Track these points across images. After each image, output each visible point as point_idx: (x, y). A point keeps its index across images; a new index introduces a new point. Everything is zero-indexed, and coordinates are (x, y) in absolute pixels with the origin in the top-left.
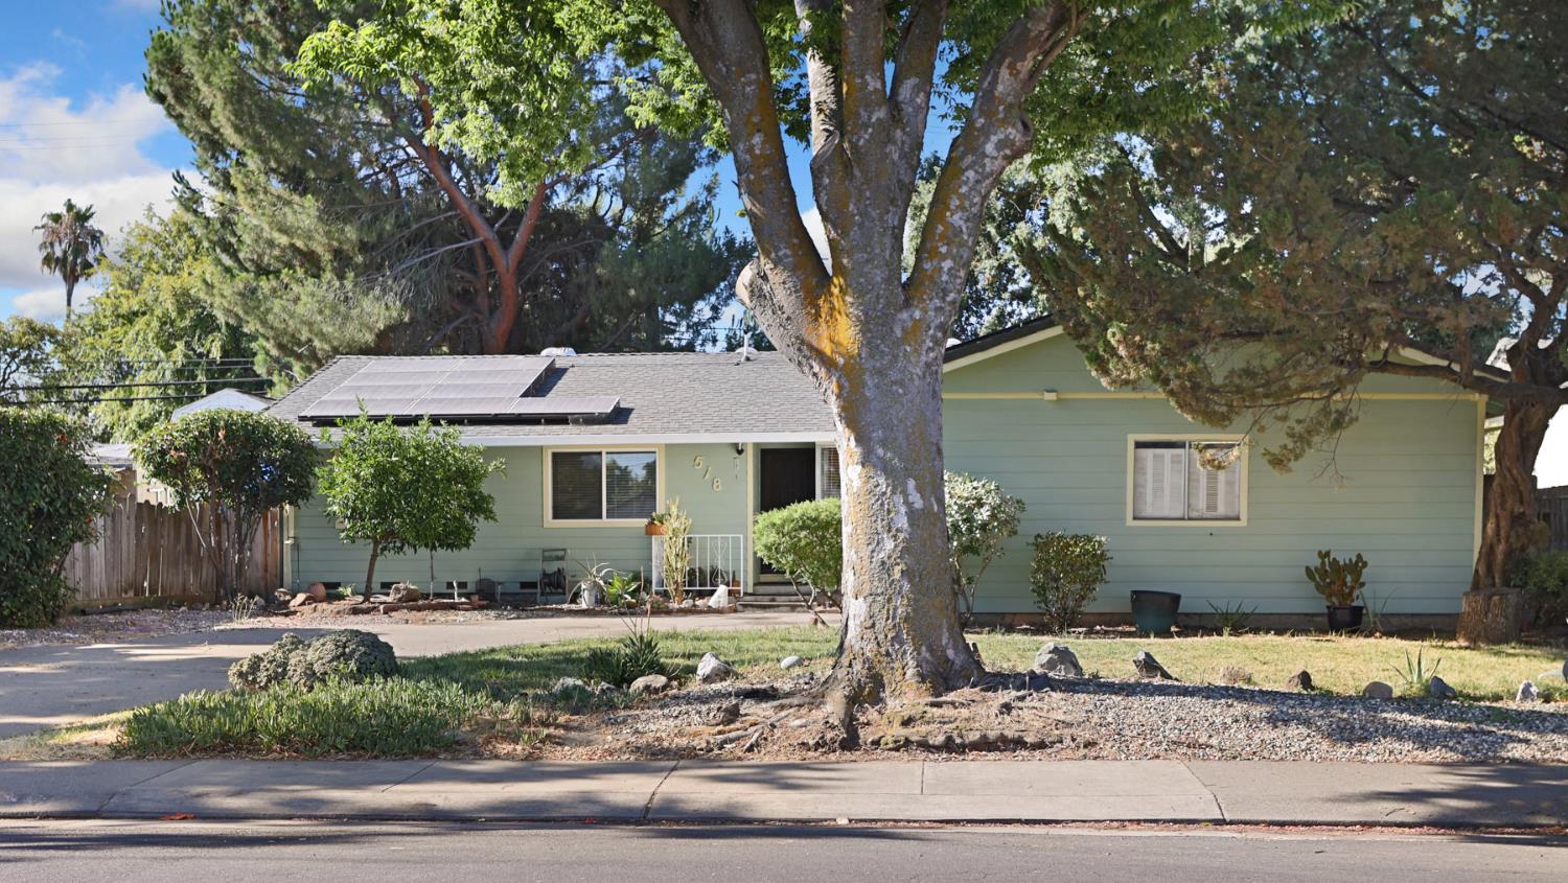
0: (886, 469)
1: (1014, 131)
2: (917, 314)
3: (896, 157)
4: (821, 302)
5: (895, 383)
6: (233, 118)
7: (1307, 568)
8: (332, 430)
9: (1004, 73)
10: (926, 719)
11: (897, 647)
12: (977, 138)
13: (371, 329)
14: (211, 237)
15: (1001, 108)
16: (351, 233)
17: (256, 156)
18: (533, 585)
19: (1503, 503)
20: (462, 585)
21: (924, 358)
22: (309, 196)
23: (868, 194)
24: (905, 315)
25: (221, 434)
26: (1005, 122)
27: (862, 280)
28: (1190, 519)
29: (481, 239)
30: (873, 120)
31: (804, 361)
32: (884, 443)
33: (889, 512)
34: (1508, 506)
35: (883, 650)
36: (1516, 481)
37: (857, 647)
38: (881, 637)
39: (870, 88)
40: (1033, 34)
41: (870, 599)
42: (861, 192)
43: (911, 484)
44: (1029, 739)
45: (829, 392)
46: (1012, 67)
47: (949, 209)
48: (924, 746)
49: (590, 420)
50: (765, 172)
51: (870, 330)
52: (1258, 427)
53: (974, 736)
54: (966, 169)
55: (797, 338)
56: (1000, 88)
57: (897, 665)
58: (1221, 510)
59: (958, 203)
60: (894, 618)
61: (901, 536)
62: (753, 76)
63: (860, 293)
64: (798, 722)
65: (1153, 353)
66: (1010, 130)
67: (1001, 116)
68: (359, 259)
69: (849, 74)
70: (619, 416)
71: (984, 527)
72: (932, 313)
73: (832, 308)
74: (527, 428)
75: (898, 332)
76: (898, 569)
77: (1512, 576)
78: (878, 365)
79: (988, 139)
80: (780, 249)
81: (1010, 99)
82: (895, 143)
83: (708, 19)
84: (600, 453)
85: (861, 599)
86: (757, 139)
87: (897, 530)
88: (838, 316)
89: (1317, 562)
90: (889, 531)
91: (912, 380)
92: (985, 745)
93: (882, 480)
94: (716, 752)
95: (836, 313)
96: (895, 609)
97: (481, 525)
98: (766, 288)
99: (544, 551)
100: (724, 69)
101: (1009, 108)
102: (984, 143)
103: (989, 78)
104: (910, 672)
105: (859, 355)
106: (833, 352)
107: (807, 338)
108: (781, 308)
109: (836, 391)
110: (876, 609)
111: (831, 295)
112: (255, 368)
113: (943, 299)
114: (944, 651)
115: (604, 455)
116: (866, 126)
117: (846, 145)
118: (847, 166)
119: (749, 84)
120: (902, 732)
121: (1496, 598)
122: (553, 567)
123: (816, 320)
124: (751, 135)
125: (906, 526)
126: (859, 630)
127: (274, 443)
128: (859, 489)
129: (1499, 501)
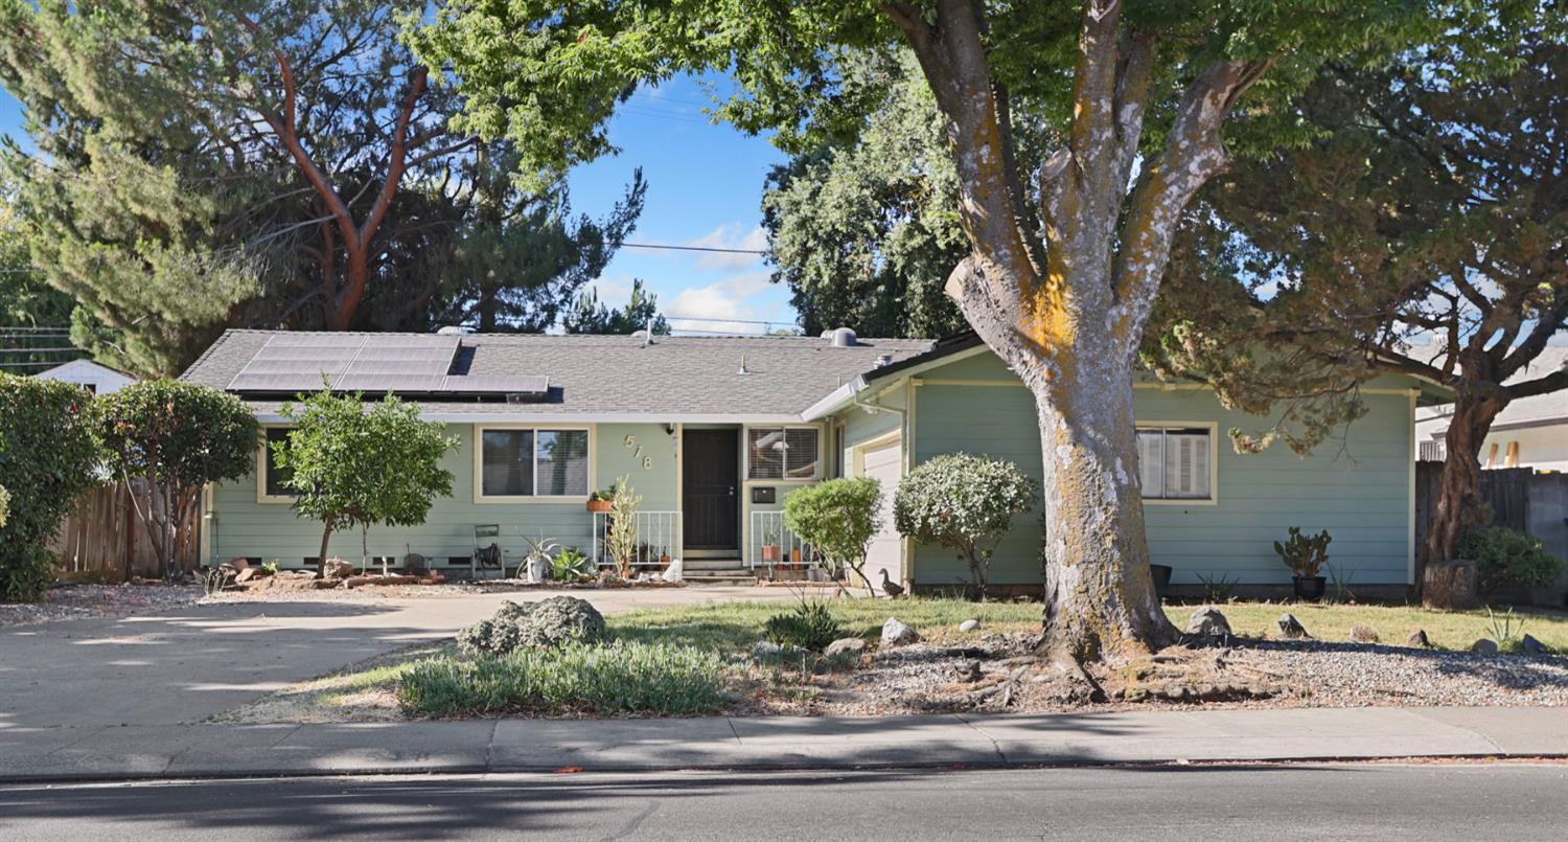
0: (1097, 448)
1: (1217, 154)
2: (1124, 311)
3: (1117, 171)
4: (1036, 297)
5: (1104, 371)
6: (95, 85)
7: (1276, 544)
8: (294, 405)
9: (1207, 102)
10: (1158, 673)
11: (1110, 609)
12: (1181, 158)
13: (224, 302)
14: (45, 203)
15: (1204, 133)
16: (208, 205)
17: (115, 123)
18: (467, 560)
19: (1454, 486)
20: (391, 560)
21: (1128, 350)
22: (168, 167)
23: (1093, 203)
24: (1114, 312)
25: (170, 406)
26: (1208, 145)
27: (1083, 279)
28: (1167, 498)
29: (334, 216)
30: (1104, 138)
31: (1014, 350)
32: (1094, 425)
33: (1100, 487)
34: (1460, 486)
35: (1098, 612)
36: (1467, 467)
37: (1072, 610)
38: (1095, 600)
39: (1104, 111)
40: (1232, 70)
41: (1084, 566)
42: (1087, 202)
43: (1119, 462)
44: (1254, 690)
45: (1038, 379)
46: (1214, 97)
47: (1153, 219)
48: (1164, 697)
49: (527, 398)
50: (991, 180)
51: (1086, 324)
52: (1291, 415)
53: (1206, 689)
54: (1171, 184)
55: (1011, 329)
56: (1203, 115)
57: (1111, 626)
58: (1194, 490)
59: (1161, 213)
60: (1107, 583)
61: (1112, 509)
62: (983, 94)
63: (1079, 290)
64: (1040, 678)
65: (1210, 348)
66: (1213, 152)
67: (1204, 139)
68: (210, 232)
69: (1084, 97)
70: (554, 395)
71: (1012, 504)
72: (1136, 310)
73: (1048, 303)
74: (466, 405)
75: (1109, 327)
76: (1109, 539)
77: (1460, 550)
78: (1090, 355)
79: (1191, 158)
80: (1000, 249)
81: (1211, 125)
82: (1117, 160)
83: (948, 41)
84: (532, 431)
85: (1073, 566)
86: (985, 150)
87: (1108, 504)
88: (1054, 311)
89: (1288, 538)
90: (1100, 505)
91: (1118, 369)
92: (1217, 696)
93: (1092, 459)
94: (979, 706)
95: (1052, 308)
96: (1108, 575)
97: (437, 499)
98: (981, 284)
99: (477, 526)
100: (957, 87)
101: (1211, 133)
102: (1188, 163)
103: (1193, 106)
104: (1126, 632)
105: (1074, 346)
106: (1047, 341)
107: (1020, 328)
108: (997, 302)
109: (1046, 376)
110: (1089, 574)
111: (1047, 291)
112: (71, 338)
113: (1146, 298)
114: (1148, 613)
115: (535, 432)
116: (1097, 143)
117: (1079, 159)
118: (1079, 178)
119: (980, 101)
120: (1143, 686)
121: (1461, 569)
122: (486, 543)
123: (1031, 313)
124: (979, 146)
125: (1115, 500)
126: (1072, 594)
127: (223, 416)
128: (1070, 466)
129: (1450, 484)
